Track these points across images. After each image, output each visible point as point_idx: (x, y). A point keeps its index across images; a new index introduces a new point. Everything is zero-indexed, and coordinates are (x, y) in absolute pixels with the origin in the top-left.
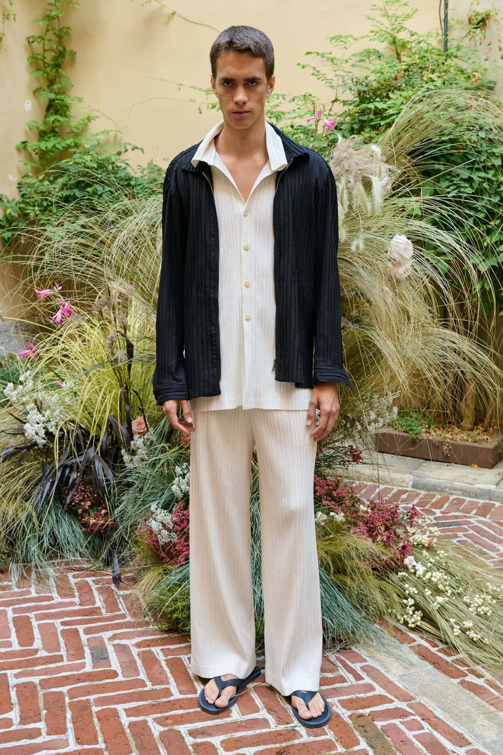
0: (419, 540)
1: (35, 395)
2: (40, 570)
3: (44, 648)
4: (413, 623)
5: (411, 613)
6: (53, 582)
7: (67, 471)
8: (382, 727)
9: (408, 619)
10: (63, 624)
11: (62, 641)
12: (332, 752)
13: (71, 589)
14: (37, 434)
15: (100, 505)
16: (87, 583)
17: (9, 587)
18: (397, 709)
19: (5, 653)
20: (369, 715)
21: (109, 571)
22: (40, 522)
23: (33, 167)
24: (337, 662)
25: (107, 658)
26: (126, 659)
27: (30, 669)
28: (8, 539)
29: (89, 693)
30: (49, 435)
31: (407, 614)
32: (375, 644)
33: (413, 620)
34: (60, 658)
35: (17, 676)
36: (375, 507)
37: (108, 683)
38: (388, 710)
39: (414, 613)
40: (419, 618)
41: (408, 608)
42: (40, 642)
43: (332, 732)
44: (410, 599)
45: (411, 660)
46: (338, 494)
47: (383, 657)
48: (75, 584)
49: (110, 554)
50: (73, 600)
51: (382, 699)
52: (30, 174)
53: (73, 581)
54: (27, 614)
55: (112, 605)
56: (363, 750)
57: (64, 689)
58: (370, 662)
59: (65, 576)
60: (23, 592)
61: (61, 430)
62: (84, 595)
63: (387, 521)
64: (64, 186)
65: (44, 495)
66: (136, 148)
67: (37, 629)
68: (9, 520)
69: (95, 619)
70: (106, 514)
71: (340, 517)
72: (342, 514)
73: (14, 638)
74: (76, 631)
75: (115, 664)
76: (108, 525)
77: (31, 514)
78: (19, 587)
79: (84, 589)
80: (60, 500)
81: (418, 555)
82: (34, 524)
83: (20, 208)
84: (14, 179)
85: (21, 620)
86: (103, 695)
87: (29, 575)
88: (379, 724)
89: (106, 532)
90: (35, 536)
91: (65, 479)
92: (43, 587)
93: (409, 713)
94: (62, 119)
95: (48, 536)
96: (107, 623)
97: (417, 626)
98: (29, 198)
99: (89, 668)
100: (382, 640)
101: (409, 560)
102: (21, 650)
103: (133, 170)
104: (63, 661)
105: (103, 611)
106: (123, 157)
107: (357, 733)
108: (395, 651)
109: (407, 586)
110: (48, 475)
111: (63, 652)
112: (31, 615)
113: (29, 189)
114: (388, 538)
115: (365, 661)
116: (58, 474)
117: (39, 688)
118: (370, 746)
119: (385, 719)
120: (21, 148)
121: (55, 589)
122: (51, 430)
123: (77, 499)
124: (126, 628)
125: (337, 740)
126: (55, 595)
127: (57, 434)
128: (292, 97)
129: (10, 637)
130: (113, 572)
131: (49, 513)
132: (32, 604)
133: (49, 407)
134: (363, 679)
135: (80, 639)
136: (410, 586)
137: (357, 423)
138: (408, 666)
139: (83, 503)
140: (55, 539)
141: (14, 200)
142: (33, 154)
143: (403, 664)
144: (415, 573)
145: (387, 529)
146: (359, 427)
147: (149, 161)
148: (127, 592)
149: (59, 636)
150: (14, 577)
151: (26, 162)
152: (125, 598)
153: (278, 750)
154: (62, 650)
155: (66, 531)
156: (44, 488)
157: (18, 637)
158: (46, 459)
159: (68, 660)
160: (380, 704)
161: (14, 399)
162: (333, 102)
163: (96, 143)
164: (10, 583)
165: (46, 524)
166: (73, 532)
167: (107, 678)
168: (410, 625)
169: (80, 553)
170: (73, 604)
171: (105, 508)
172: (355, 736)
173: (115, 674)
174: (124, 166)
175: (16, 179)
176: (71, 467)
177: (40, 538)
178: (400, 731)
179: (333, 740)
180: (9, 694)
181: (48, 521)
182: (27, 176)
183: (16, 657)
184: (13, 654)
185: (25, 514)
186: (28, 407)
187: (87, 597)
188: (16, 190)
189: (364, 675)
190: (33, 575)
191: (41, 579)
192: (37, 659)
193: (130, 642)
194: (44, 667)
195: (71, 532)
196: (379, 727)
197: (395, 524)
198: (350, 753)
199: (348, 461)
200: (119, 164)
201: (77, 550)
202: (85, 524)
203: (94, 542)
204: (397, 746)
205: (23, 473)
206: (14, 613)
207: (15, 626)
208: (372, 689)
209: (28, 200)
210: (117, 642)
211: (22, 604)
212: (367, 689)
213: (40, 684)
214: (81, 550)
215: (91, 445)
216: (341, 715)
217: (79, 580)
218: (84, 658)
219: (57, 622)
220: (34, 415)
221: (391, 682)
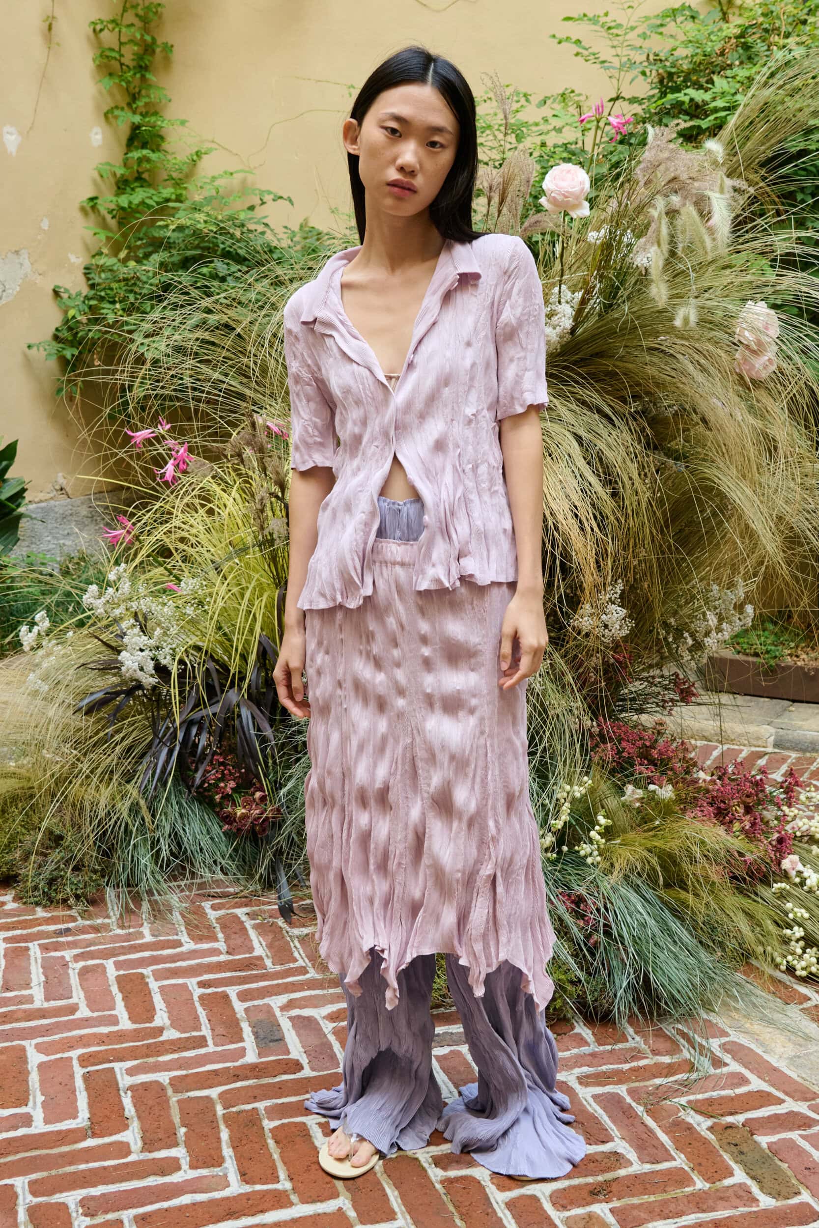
0: (804, 828)
1: (134, 605)
2: (157, 897)
3: (173, 1026)
4: (803, 969)
5: (799, 951)
6: (180, 918)
7: (194, 731)
8: (770, 1145)
9: (795, 962)
10: (202, 984)
11: (200, 1010)
12: (687, 1189)
13: (210, 928)
14: (142, 669)
15: (252, 784)
16: (236, 917)
17: (106, 927)
18: (791, 1114)
19: (108, 1035)
20: (744, 1125)
21: (273, 896)
22: (153, 816)
23: (108, 239)
24: (678, 1037)
25: (281, 1039)
26: (314, 1041)
27: (151, 1060)
28: (100, 847)
29: (255, 1099)
30: (162, 671)
31: (793, 953)
32: (741, 1005)
33: (803, 964)
34: (201, 1042)
35: (130, 1072)
36: (724, 774)
37: (287, 1081)
38: (776, 1116)
39: (804, 952)
40: (814, 960)
41: (793, 943)
42: (165, 1015)
43: (682, 1156)
44: (796, 928)
45: (807, 1031)
46: (661, 754)
47: (756, 1027)
48: (217, 919)
49: (273, 868)
50: (215, 945)
51: (764, 1099)
52: (105, 251)
53: (212, 915)
54: (140, 971)
55: (282, 953)
56: (741, 1185)
57: (214, 1093)
58: (734, 1037)
59: (200, 906)
60: (130, 934)
61: (181, 662)
62: (233, 936)
63: (748, 796)
64: (163, 266)
65: (158, 771)
66: (281, 198)
67: (158, 995)
68: (102, 814)
69: (256, 976)
70: (263, 799)
71: (666, 792)
72: (670, 787)
73: (120, 1010)
74: (226, 997)
75: (296, 1050)
76: (267, 818)
77: (137, 803)
78: (122, 927)
79: (233, 927)
80: (184, 780)
81: (805, 855)
82: (143, 819)
83: (90, 307)
84: (78, 260)
85: (131, 980)
86: (280, 1101)
87: (139, 907)
88: (764, 1140)
89: (264, 830)
90: (145, 840)
91: (190, 743)
92: (163, 926)
93: (814, 1120)
94: (153, 156)
95: (168, 841)
96: (275, 982)
97: (811, 973)
98: (104, 289)
99: (251, 1057)
100: (753, 998)
101: (790, 863)
102: (135, 1030)
103: (275, 234)
104: (207, 1046)
105: (268, 962)
106: (259, 212)
107: (726, 1157)
108: (777, 1016)
109: (789, 905)
110: (164, 736)
111: (206, 1031)
112: (147, 971)
113: (103, 275)
114: (753, 825)
115: (726, 1034)
116: (180, 735)
117: (170, 1091)
118: (753, 1178)
119: (774, 1131)
120: (89, 209)
121: (183, 929)
122: (164, 662)
123: (212, 776)
124: (309, 989)
125: (693, 1169)
126: (184, 938)
127: (174, 669)
128: (542, 98)
129: (113, 1008)
130: (279, 898)
131: (168, 799)
132: (147, 954)
133: (159, 624)
134: (726, 1065)
135: (233, 1009)
136: (794, 906)
137: (686, 634)
138: (802, 1041)
139: (222, 785)
140: (179, 845)
141: (79, 294)
142: (108, 217)
143: (793, 1038)
144: (803, 883)
145: (748, 810)
146: (690, 642)
147: (301, 220)
148: (305, 931)
149: (197, 1004)
150: (114, 909)
151: (97, 230)
152: (303, 939)
153: (592, 1188)
154: (203, 1027)
155: (197, 830)
156: (158, 759)
157: (127, 1007)
158: (158, 711)
159: (216, 1045)
160: (761, 1107)
161: (101, 611)
162: (614, 100)
163: (213, 193)
164: (107, 921)
165: (163, 817)
166: (208, 833)
167: (285, 1073)
168: (798, 973)
169: (222, 869)
170: (216, 952)
171: (262, 790)
172: (723, 1161)
173: (297, 1066)
174: (261, 228)
175: (81, 259)
176: (200, 724)
177: (155, 843)
178: (801, 1152)
179: (686, 1168)
180: (120, 1102)
181: (166, 814)
182: (100, 253)
183: (127, 1041)
184: (121, 1036)
185: (128, 804)
186: (124, 625)
187: (239, 941)
188: (81, 279)
189: (727, 1058)
190: (145, 906)
191: (159, 913)
192: (163, 1043)
193: (318, 1013)
194: (176, 1056)
195: (205, 832)
196: (765, 1146)
197: (760, 802)
198: (717, 1190)
199: (672, 700)
200: (252, 227)
201: (215, 862)
202: (227, 817)
203: (244, 849)
204: (799, 1177)
205: (122, 735)
206: (117, 969)
207: (121, 989)
208: (744, 1081)
209: (103, 294)
210: (295, 1012)
211: (130, 953)
212: (736, 1081)
213: (171, 1084)
214: (223, 862)
215: (232, 686)
216: (695, 1126)
217: (222, 912)
218: (241, 1040)
219: (192, 983)
220: (134, 638)
221: (775, 1069)
